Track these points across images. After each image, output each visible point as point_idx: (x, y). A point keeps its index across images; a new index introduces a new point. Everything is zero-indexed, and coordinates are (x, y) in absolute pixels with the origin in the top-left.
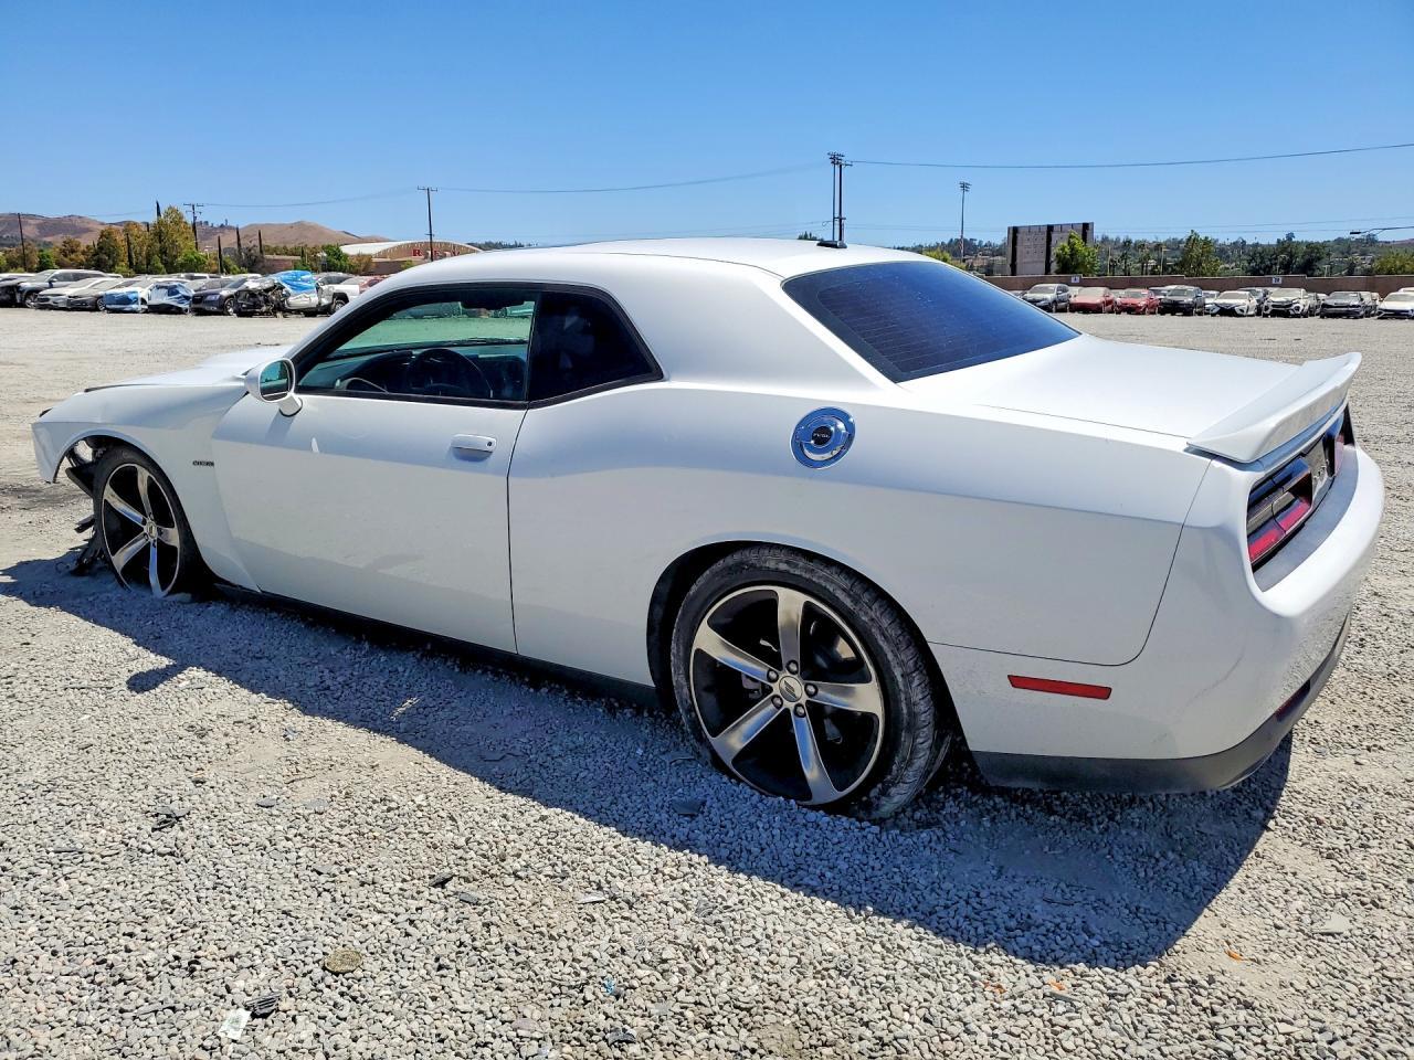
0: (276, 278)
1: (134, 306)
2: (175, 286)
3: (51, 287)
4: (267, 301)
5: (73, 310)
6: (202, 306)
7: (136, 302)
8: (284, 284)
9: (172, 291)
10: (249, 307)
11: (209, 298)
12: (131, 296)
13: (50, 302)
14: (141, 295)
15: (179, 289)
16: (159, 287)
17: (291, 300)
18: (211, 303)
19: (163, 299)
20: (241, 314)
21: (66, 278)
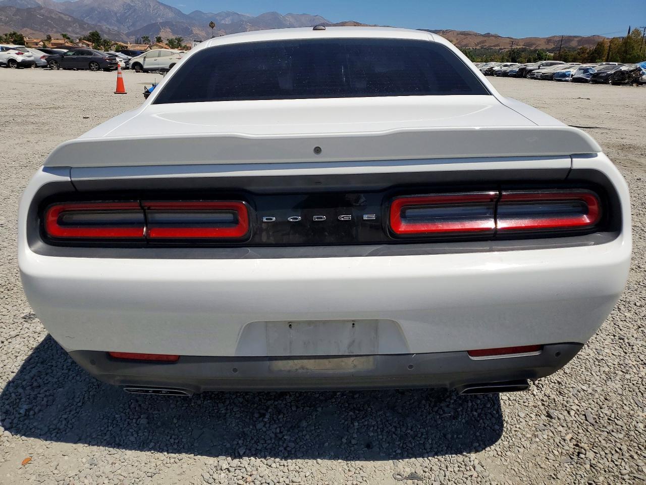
0: (638, 65)
1: (567, 78)
2: (588, 69)
3: (539, 69)
4: (629, 77)
5: (542, 80)
6: (598, 79)
7: (568, 77)
8: (642, 69)
9: (586, 71)
10: (618, 80)
11: (601, 75)
12: (567, 74)
13: (535, 76)
14: (572, 73)
15: (590, 71)
16: (580, 69)
17: (644, 77)
18: (602, 77)
19: (581, 75)
20: (614, 84)
21: (547, 65)
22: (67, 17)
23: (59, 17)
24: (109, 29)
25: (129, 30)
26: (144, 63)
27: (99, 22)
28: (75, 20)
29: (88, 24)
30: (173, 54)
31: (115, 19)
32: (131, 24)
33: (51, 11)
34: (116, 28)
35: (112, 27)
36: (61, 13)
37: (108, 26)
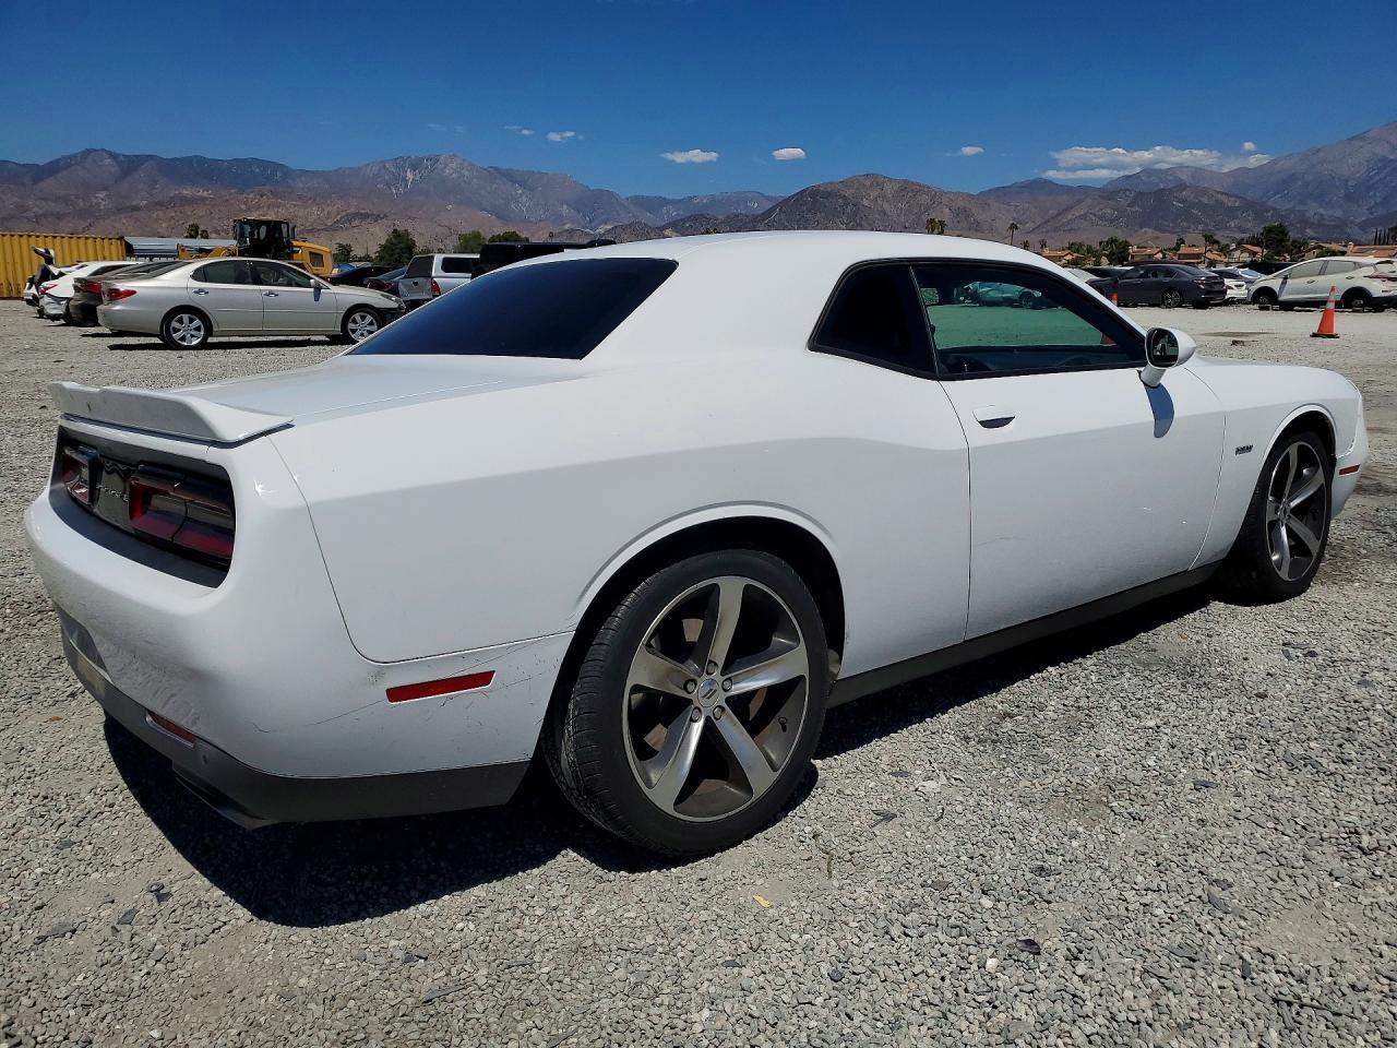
22: (1232, 199)
23: (1217, 201)
24: (1322, 215)
25: (1372, 214)
26: (1282, 288)
27: (1301, 202)
28: (1248, 205)
29: (1274, 209)
30: (1358, 266)
31: (1342, 193)
32: (1379, 200)
33: (1203, 192)
34: (1339, 213)
35: (1331, 212)
36: (1222, 193)
37: (1321, 211)
